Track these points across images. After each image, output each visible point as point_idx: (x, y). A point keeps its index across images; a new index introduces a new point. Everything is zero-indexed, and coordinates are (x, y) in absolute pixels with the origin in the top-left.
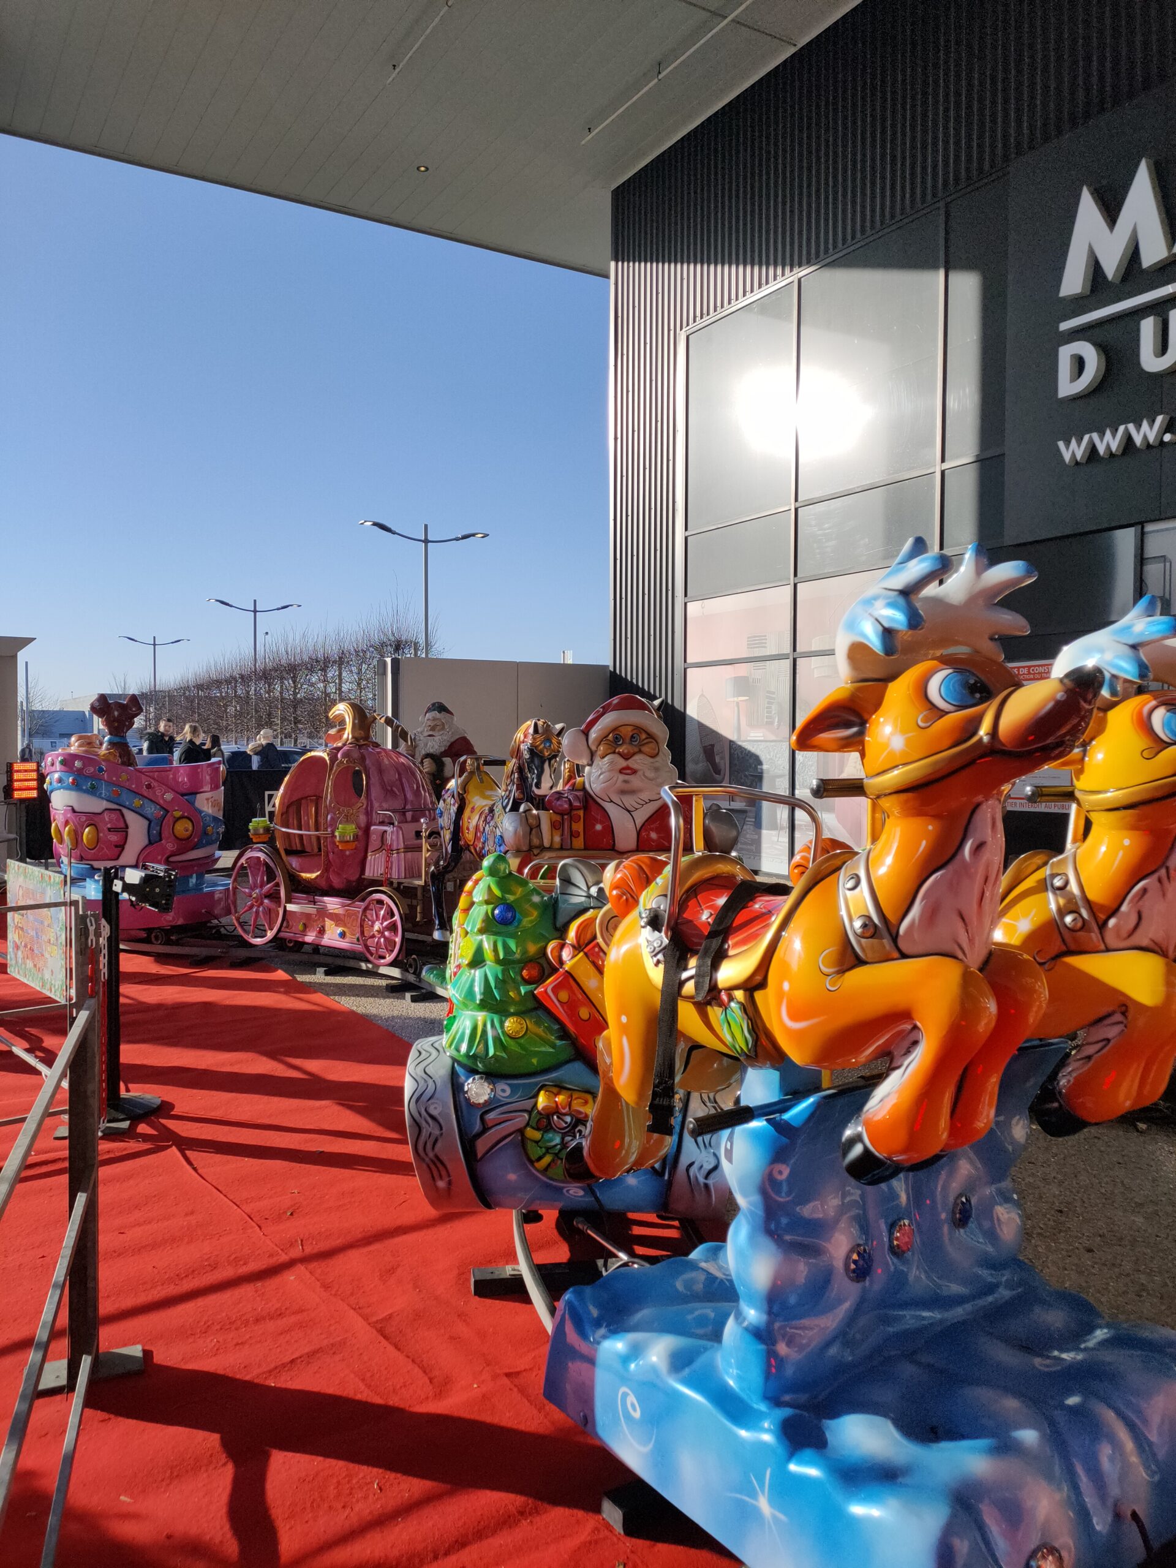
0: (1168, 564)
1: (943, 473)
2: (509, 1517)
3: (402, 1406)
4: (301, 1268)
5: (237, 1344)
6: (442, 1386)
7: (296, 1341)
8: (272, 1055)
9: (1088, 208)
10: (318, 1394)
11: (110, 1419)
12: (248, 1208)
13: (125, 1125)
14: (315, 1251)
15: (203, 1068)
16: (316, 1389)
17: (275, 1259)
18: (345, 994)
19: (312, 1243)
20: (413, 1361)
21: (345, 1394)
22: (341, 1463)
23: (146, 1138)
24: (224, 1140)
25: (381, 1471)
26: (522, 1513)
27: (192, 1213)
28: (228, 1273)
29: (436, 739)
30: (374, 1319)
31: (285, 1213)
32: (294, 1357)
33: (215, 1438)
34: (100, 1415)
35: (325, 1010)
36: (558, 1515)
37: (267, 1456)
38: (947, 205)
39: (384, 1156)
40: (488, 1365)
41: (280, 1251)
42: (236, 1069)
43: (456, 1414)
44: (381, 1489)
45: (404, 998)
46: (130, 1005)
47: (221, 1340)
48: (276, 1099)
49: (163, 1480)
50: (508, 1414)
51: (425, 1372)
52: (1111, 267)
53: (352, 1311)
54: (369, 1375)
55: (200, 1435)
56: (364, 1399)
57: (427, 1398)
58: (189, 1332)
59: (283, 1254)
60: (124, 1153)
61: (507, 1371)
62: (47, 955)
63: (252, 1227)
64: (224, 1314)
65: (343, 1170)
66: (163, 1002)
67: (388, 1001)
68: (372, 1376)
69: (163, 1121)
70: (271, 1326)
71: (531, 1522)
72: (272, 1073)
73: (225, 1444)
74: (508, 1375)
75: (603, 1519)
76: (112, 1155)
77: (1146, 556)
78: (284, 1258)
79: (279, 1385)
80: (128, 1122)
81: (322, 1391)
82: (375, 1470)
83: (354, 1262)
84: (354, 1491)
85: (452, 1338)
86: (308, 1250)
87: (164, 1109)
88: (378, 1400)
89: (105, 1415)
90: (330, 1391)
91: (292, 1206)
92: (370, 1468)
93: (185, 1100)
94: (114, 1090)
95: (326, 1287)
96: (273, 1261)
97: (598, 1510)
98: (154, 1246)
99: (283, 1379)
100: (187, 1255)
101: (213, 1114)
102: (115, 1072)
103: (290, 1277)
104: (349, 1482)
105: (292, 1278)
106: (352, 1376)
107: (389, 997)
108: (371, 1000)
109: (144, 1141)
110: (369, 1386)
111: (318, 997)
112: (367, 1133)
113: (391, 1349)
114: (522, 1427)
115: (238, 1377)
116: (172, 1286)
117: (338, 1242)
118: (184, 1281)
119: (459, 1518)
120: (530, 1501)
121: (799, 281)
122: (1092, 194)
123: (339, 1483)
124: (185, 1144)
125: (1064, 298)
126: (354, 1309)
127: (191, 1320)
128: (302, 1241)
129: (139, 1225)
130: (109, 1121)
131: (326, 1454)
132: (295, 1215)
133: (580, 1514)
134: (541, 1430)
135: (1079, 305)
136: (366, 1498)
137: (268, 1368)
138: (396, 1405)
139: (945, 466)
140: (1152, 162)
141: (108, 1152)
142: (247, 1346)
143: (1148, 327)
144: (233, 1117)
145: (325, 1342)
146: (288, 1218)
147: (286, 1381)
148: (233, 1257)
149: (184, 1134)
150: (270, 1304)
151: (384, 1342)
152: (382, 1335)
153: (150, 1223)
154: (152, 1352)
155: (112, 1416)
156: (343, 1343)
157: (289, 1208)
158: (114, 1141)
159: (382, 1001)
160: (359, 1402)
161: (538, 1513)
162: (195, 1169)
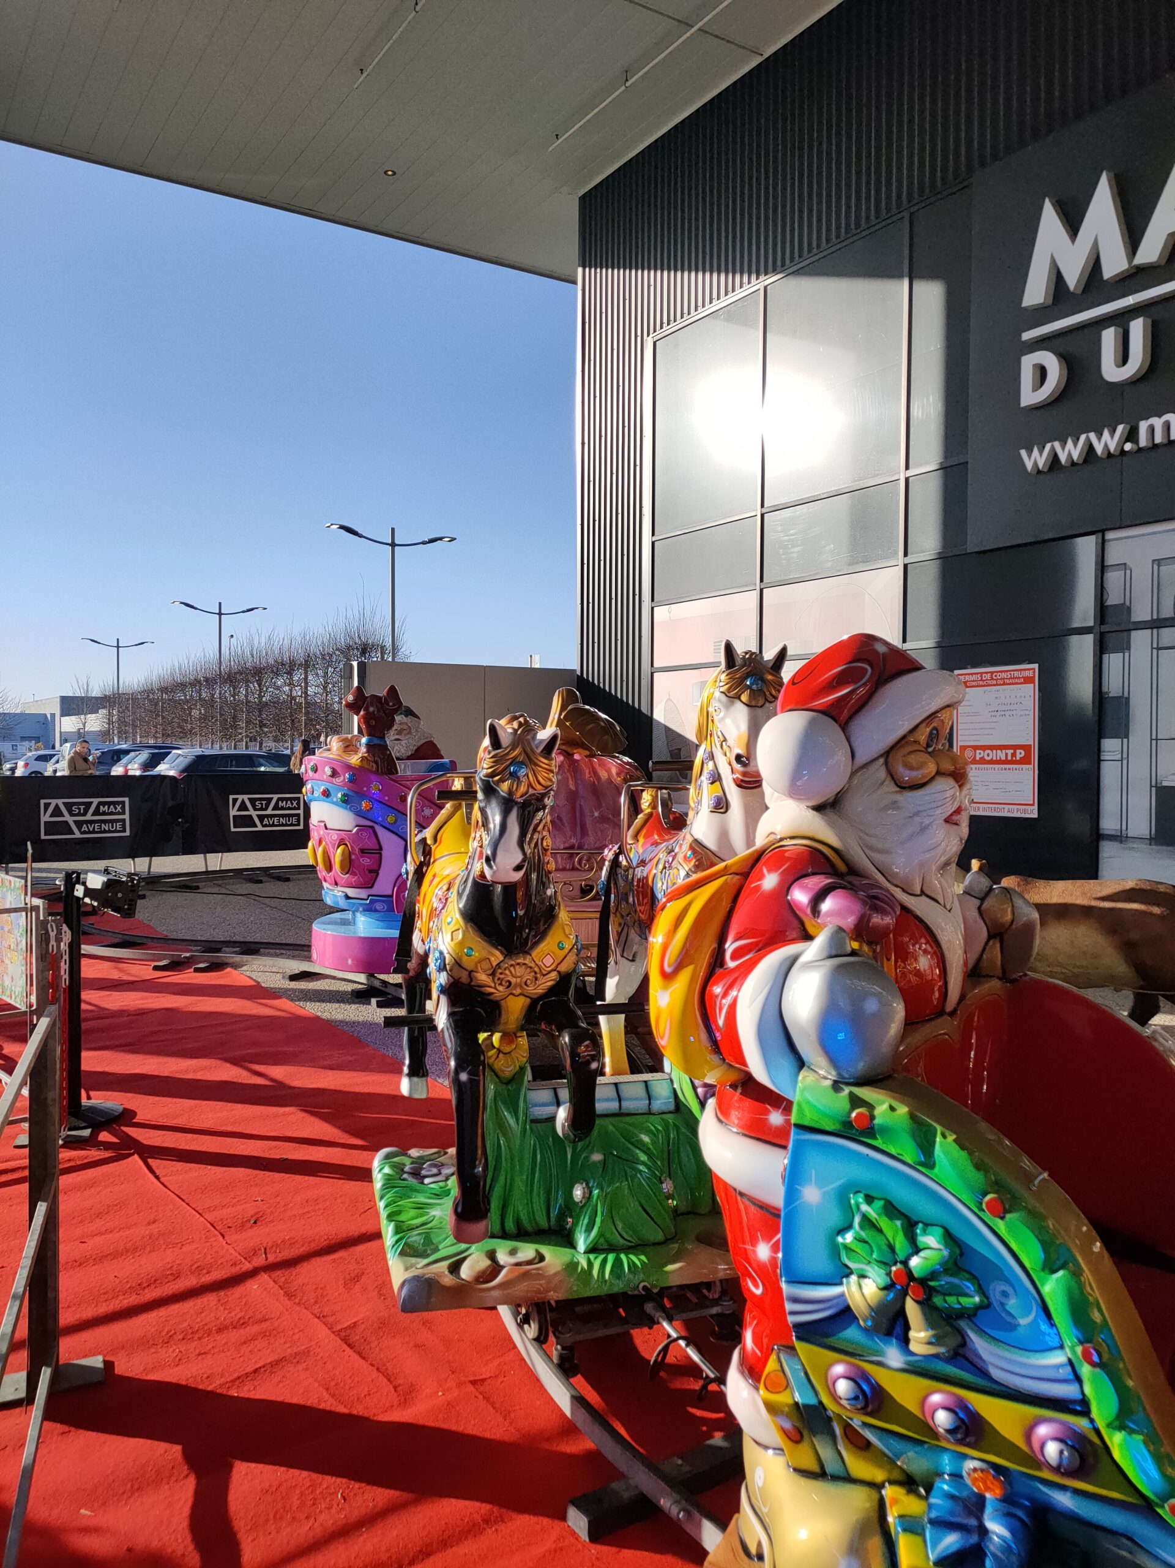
0: (1128, 572)
1: (907, 480)
2: (474, 1525)
3: (366, 1415)
4: (264, 1277)
5: (199, 1355)
6: (406, 1394)
7: (259, 1350)
8: (235, 1062)
9: (1050, 219)
10: (282, 1403)
11: (70, 1431)
12: (210, 1217)
13: (87, 1133)
14: (278, 1259)
15: (166, 1075)
16: (279, 1399)
17: (238, 1268)
18: (311, 1000)
19: (275, 1252)
20: (378, 1369)
21: (308, 1404)
22: (305, 1474)
23: (107, 1146)
24: (187, 1148)
25: (344, 1480)
26: (486, 1521)
27: (154, 1222)
28: (191, 1282)
29: (403, 743)
30: (339, 1328)
31: (249, 1221)
32: (257, 1366)
33: (177, 1449)
34: (59, 1427)
35: (290, 1015)
36: (523, 1522)
37: (231, 1467)
38: (911, 214)
39: (347, 1163)
40: (453, 1373)
41: (243, 1260)
42: (199, 1076)
43: (421, 1422)
44: (345, 1500)
45: (369, 1003)
46: (91, 1011)
47: (183, 1350)
48: (239, 1106)
49: (124, 1493)
50: (473, 1422)
51: (389, 1380)
52: (1072, 279)
53: (316, 1320)
54: (333, 1383)
55: (162, 1446)
56: (328, 1408)
57: (392, 1406)
58: (151, 1342)
59: (247, 1263)
60: (86, 1161)
61: (472, 1378)
62: (7, 961)
63: (215, 1236)
64: (186, 1324)
65: (307, 1178)
66: (125, 1008)
67: (354, 1006)
68: (336, 1385)
69: (124, 1129)
70: (233, 1336)
71: (496, 1530)
72: (235, 1080)
73: (187, 1456)
74: (474, 1383)
75: (569, 1526)
76: (72, 1164)
77: (1106, 564)
78: (247, 1266)
79: (241, 1395)
80: (89, 1131)
81: (286, 1401)
82: (339, 1480)
83: (318, 1270)
84: (317, 1501)
85: (417, 1346)
86: (272, 1258)
87: (126, 1116)
88: (341, 1409)
89: (66, 1428)
90: (295, 1401)
91: (255, 1214)
92: (334, 1478)
93: (147, 1107)
94: (75, 1099)
95: (289, 1295)
96: (235, 1270)
97: (563, 1518)
98: (115, 1255)
99: (246, 1388)
100: (150, 1264)
101: (175, 1122)
102: (76, 1080)
103: (253, 1286)
104: (312, 1492)
105: (256, 1287)
106: (316, 1385)
107: (354, 1003)
108: (337, 1005)
109: (106, 1149)
110: (333, 1396)
111: (284, 1004)
112: (332, 1140)
113: (356, 1357)
114: (487, 1435)
115: (200, 1387)
116: (134, 1296)
117: (302, 1250)
118: (146, 1291)
119: (424, 1527)
120: (495, 1510)
121: (765, 288)
122: (1053, 205)
123: (302, 1494)
124: (147, 1152)
125: (1025, 309)
126: (319, 1318)
127: (153, 1330)
128: (265, 1249)
129: (101, 1234)
130: (70, 1130)
131: (290, 1465)
132: (259, 1223)
133: (546, 1521)
134: (506, 1438)
135: (1041, 315)
136: (330, 1508)
137: (232, 1378)
138: (361, 1414)
139: (909, 473)
140: (1112, 175)
141: (70, 1160)
142: (209, 1356)
143: (1109, 337)
144: (195, 1125)
145: (289, 1350)
146: (251, 1227)
147: (249, 1391)
148: (196, 1266)
149: (145, 1142)
150: (233, 1314)
151: (348, 1349)
152: (346, 1343)
153: (111, 1232)
154: (113, 1363)
155: (73, 1429)
156: (306, 1353)
157: (252, 1216)
158: (75, 1149)
159: (347, 1007)
160: (323, 1411)
161: (503, 1521)
162: (157, 1178)
